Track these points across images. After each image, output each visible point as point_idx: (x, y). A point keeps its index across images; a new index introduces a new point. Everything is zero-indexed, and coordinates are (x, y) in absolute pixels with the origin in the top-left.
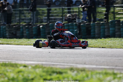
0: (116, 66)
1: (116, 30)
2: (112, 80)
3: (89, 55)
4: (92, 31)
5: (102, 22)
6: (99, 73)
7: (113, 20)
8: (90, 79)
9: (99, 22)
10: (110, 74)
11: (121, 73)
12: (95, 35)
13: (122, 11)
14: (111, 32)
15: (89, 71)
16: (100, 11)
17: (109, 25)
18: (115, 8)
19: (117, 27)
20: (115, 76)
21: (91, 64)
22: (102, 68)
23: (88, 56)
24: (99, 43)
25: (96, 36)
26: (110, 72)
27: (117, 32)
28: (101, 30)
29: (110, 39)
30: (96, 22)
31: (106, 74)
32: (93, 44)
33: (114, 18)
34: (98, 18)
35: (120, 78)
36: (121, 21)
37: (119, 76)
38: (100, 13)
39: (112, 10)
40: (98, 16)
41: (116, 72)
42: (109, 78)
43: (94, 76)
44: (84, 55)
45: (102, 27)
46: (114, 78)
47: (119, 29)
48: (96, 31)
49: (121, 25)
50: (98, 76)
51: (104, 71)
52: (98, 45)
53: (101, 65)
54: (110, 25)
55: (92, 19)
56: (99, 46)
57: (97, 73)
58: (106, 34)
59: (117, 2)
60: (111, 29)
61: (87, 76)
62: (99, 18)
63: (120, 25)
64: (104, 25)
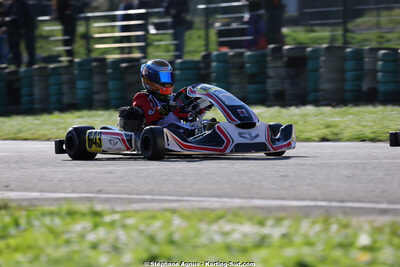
0: (99, 192)
1: (96, 88)
2: (89, 232)
3: (16, 162)
4: (24, 91)
5: (52, 66)
6: (52, 214)
7: (85, 57)
8: (25, 230)
9: (43, 65)
10: (83, 215)
11: (114, 212)
12: (32, 102)
13: (109, 29)
14: (80, 93)
15: (20, 208)
16: (44, 34)
17: (72, 74)
18: (91, 21)
19: (96, 79)
20: (98, 220)
21: (27, 190)
22: (58, 199)
23: (14, 166)
24: (45, 127)
25: (37, 106)
26: (83, 207)
27: (98, 93)
28: (52, 87)
29: (78, 114)
30: (36, 66)
31: (71, 214)
32: (29, 130)
33: (89, 50)
34: (41, 53)
35: (112, 224)
36: (109, 60)
37: (108, 219)
38: (46, 38)
39: (81, 29)
40: (41, 47)
41: (98, 207)
42: (79, 226)
43: (36, 223)
44: (4, 162)
45: (52, 80)
46: (96, 226)
47: (105, 84)
48: (37, 91)
49: (109, 71)
50: (47, 221)
51: (65, 207)
52: (42, 133)
53: (55, 192)
54: (76, 72)
55: (25, 56)
56: (45, 135)
57: (44, 214)
58: (66, 100)
59: (95, 4)
60: (80, 84)
61: (17, 224)
62: (45, 54)
63: (105, 73)
64: (60, 74)
